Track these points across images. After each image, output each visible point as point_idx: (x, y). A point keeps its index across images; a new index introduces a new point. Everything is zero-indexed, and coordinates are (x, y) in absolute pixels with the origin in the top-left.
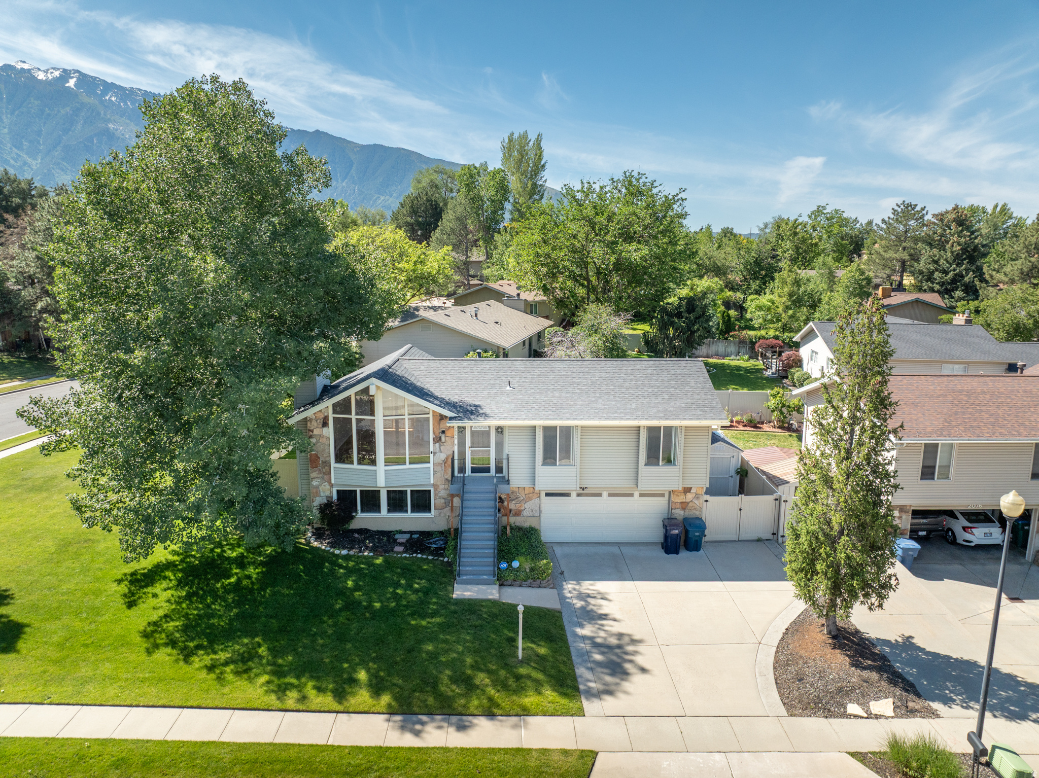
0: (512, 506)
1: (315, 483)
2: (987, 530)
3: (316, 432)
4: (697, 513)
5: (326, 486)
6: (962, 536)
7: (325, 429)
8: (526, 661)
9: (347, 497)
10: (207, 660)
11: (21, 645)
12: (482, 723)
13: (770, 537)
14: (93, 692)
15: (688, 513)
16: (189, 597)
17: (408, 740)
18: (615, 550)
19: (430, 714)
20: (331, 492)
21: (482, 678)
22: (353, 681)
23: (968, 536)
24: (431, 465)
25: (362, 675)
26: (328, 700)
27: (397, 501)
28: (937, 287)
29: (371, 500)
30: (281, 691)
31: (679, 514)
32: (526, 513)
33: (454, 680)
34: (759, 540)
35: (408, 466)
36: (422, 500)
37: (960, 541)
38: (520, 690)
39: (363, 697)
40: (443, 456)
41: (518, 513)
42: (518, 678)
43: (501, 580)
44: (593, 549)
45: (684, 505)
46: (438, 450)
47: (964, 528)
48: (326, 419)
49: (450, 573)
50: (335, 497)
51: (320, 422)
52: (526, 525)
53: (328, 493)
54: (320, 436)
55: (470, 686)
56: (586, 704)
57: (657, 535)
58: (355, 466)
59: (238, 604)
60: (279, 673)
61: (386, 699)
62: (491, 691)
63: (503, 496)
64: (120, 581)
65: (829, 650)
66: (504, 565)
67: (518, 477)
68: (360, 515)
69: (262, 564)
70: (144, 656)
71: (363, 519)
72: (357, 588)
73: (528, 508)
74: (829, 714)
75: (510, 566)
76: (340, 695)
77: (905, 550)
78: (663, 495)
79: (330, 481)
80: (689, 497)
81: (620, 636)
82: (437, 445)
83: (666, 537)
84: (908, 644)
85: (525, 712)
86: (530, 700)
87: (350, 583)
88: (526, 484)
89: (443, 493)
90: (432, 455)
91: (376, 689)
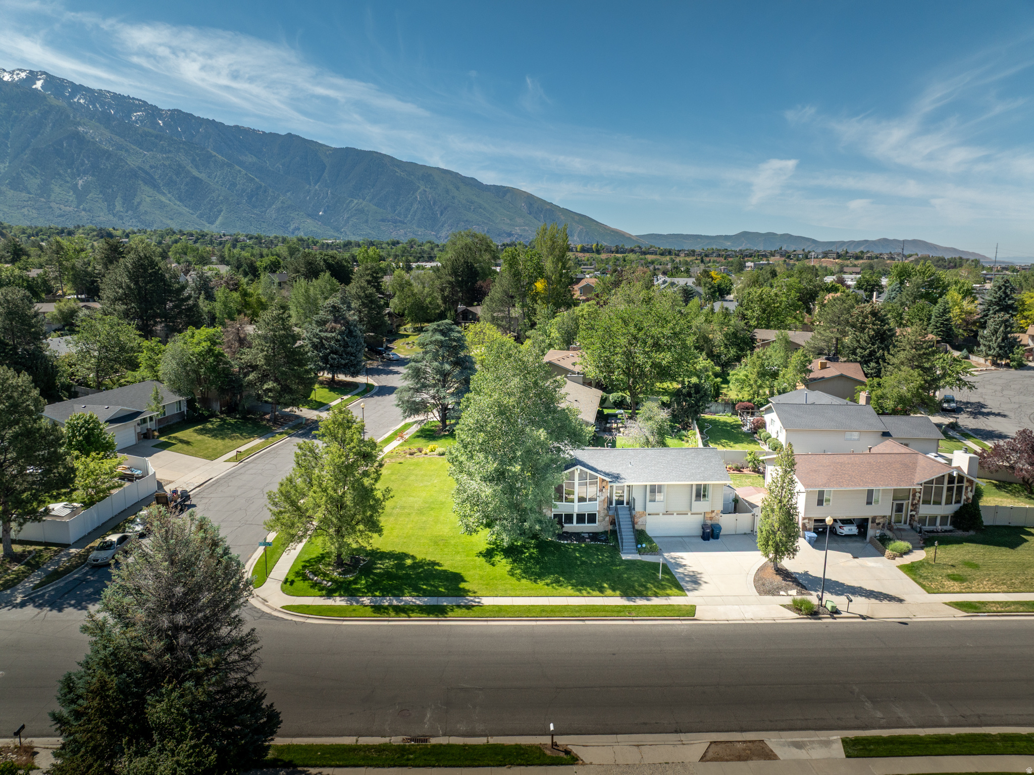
0: (636, 521)
2: (850, 528)
4: (717, 522)
6: (839, 531)
8: (664, 581)
9: (558, 517)
10: (543, 582)
11: (466, 580)
12: (655, 599)
13: (750, 532)
14: (511, 593)
15: (713, 522)
16: (514, 561)
18: (680, 539)
19: (636, 597)
21: (649, 585)
22: (603, 587)
23: (841, 531)
25: (606, 586)
27: (581, 518)
28: (859, 359)
31: (709, 522)
33: (640, 586)
34: (745, 534)
35: (588, 502)
36: (592, 518)
37: (838, 533)
38: (664, 589)
39: (609, 592)
40: (603, 498)
41: (639, 524)
42: (662, 585)
44: (670, 539)
45: (711, 518)
46: (601, 495)
47: (840, 527)
50: (553, 517)
52: (640, 528)
55: (647, 589)
56: (687, 593)
57: (700, 532)
60: (573, 585)
61: (618, 592)
62: (654, 589)
63: (632, 516)
64: (478, 557)
65: (775, 576)
66: (639, 546)
67: (638, 507)
68: (564, 525)
69: (534, 547)
70: (518, 582)
72: (581, 556)
73: (642, 521)
74: (774, 595)
75: (642, 546)
76: (601, 592)
77: (810, 537)
78: (701, 514)
80: (714, 514)
81: (693, 572)
83: (704, 533)
84: (806, 574)
87: (578, 555)
88: (642, 510)
90: (598, 498)
91: (614, 590)
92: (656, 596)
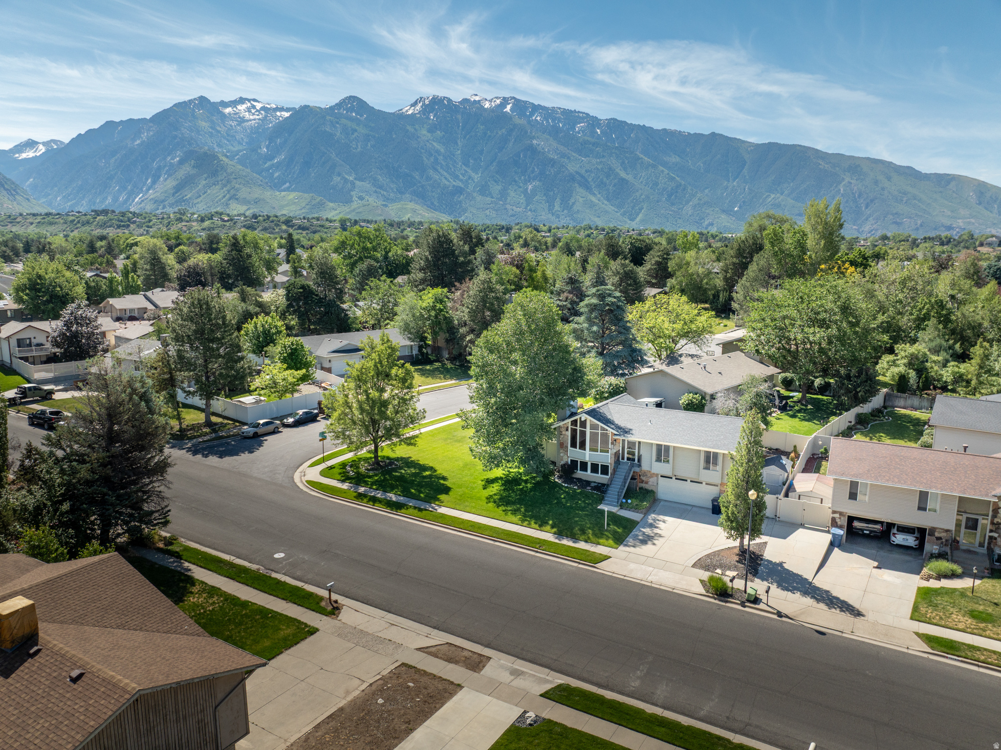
0: (644, 478)
1: (562, 455)
2: (905, 537)
3: (563, 433)
5: (566, 457)
7: (567, 432)
8: (607, 530)
9: (574, 463)
10: (504, 508)
11: (450, 493)
12: (583, 543)
14: (468, 509)
16: (504, 490)
17: (557, 541)
18: (690, 508)
19: (567, 537)
20: (568, 460)
21: (589, 531)
22: (547, 523)
24: (609, 454)
25: (551, 522)
26: (537, 526)
27: (595, 468)
29: (584, 466)
30: (523, 521)
32: (650, 483)
33: (580, 530)
35: (599, 453)
36: (605, 470)
38: (600, 537)
40: (615, 451)
41: (647, 483)
42: (602, 534)
43: (622, 506)
44: (679, 506)
47: (895, 534)
48: (568, 427)
49: (601, 500)
50: (569, 463)
51: (565, 429)
52: (650, 489)
53: (566, 460)
54: (565, 435)
55: (583, 532)
56: (623, 547)
58: (578, 449)
59: (520, 495)
60: (525, 516)
61: (555, 530)
62: (590, 535)
63: (640, 473)
64: (482, 481)
66: (624, 501)
67: (645, 466)
68: (579, 471)
69: (534, 483)
70: (485, 504)
71: (579, 474)
72: (564, 498)
73: (652, 481)
74: (706, 570)
75: (627, 501)
76: (540, 526)
78: (717, 486)
79: (567, 455)
81: (657, 534)
82: (612, 446)
83: (713, 505)
85: (598, 544)
86: (601, 541)
87: (562, 496)
88: (648, 469)
89: (613, 468)
91: (553, 527)
92: (586, 541)
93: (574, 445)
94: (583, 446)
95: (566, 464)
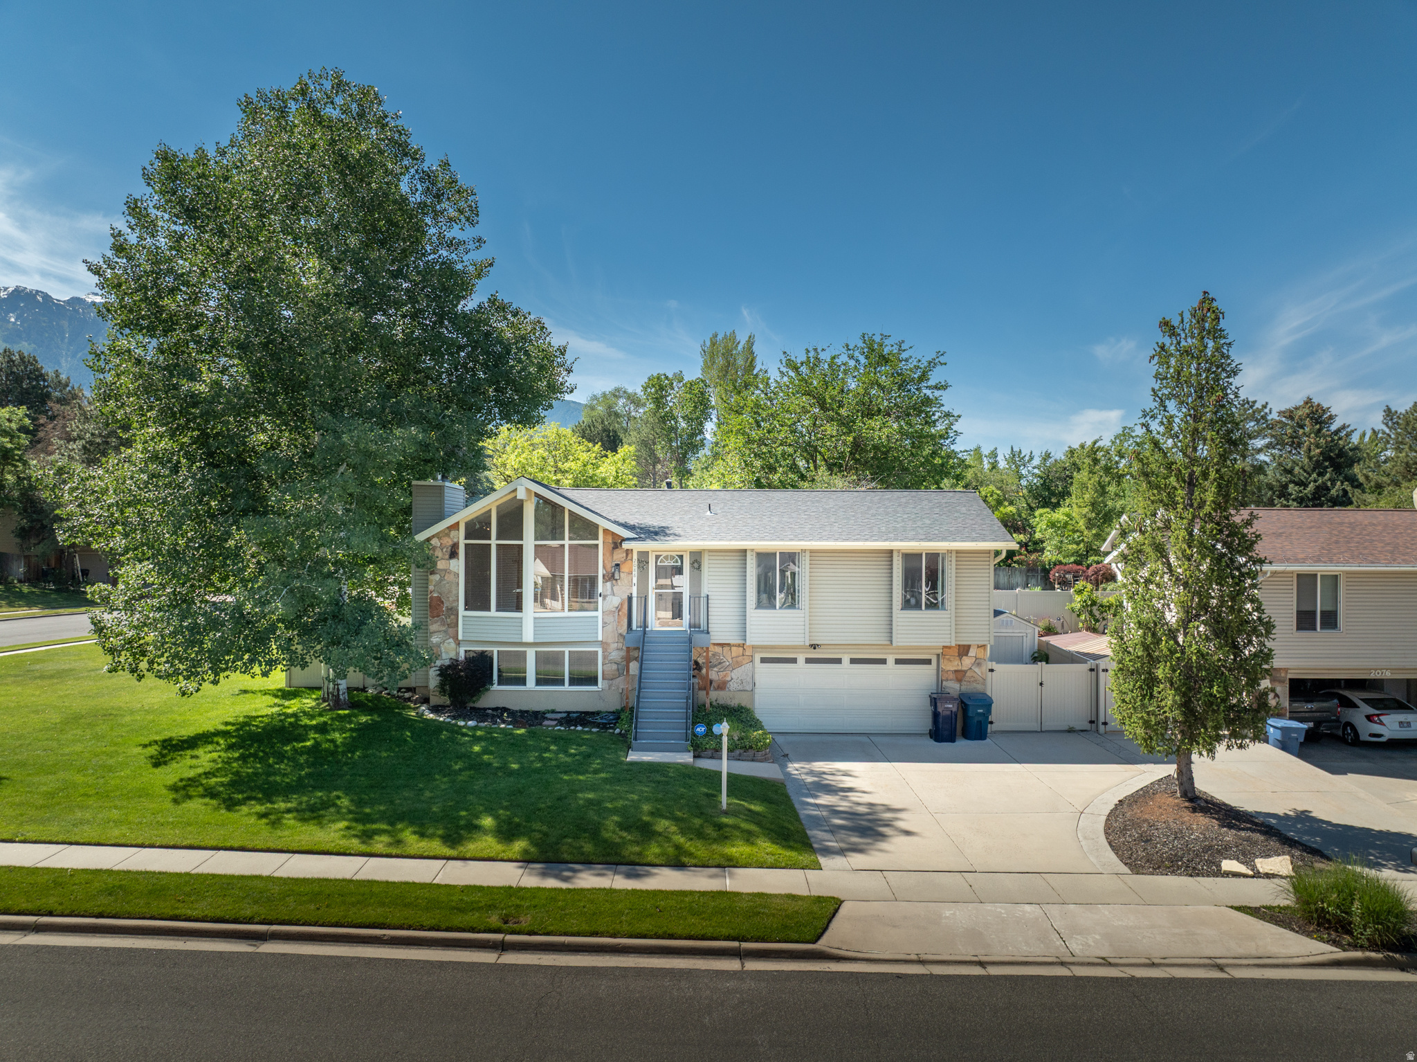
0: (713, 675)
1: (435, 639)
2: (1402, 718)
3: (441, 565)
4: (979, 687)
5: (451, 644)
6: (1366, 730)
7: (453, 562)
8: (733, 811)
9: (479, 660)
10: (260, 808)
12: (667, 872)
13: (1087, 726)
15: (966, 687)
16: (243, 758)
18: (865, 739)
19: (586, 860)
20: (458, 654)
21: (665, 826)
22: (473, 828)
23: (1376, 728)
24: (599, 614)
25: (487, 822)
26: (436, 846)
27: (549, 667)
29: (513, 667)
30: (367, 836)
31: (953, 687)
32: (733, 686)
34: (1071, 731)
35: (566, 613)
36: (584, 667)
37: (1364, 737)
38: (724, 839)
39: (488, 843)
40: (615, 601)
41: (722, 686)
42: (720, 827)
43: (697, 752)
44: (830, 738)
45: (960, 675)
46: (609, 592)
47: (1369, 718)
48: (455, 546)
49: (622, 743)
50: (463, 662)
51: (447, 551)
52: (734, 703)
53: (453, 655)
54: (446, 571)
55: (646, 832)
56: (822, 860)
57: (926, 724)
58: (493, 612)
59: (313, 764)
60: (364, 820)
61: (520, 845)
62: (681, 840)
63: (701, 661)
65: (1187, 816)
66: (701, 729)
67: (722, 628)
68: (496, 688)
69: (352, 730)
70: (168, 805)
71: (500, 694)
73: (736, 677)
74: (1194, 873)
75: (710, 730)
76: (453, 839)
77: (1284, 730)
78: (928, 662)
79: (456, 638)
80: (967, 662)
81: (871, 805)
82: (609, 584)
83: (936, 715)
84: (1303, 817)
85: (732, 865)
86: (737, 849)
87: (477, 749)
88: (733, 639)
89: (616, 655)
90: (600, 599)
91: (508, 835)
92: (678, 864)
93: (477, 599)
94: (512, 602)
95: (454, 665)
